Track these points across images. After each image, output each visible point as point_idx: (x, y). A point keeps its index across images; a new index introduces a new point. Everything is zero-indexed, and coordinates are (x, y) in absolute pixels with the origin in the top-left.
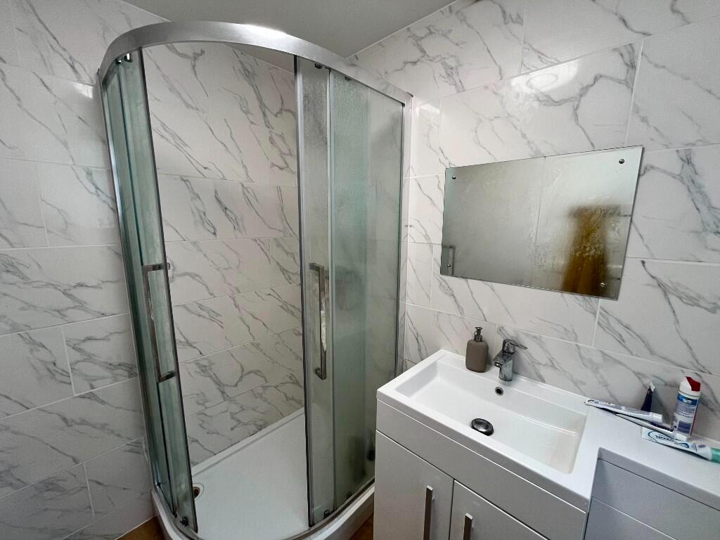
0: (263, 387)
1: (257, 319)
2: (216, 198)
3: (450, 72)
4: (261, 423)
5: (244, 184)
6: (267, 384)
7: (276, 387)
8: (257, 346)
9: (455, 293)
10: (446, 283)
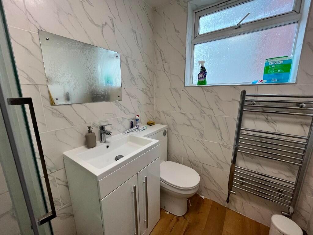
9: (65, 114)
10: (57, 110)
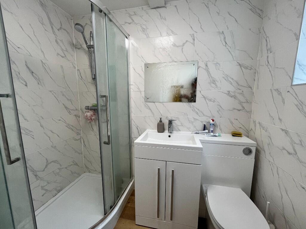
0: (59, 169)
1: (54, 133)
2: (26, 66)
3: (144, 30)
4: (59, 188)
5: (43, 61)
6: (61, 167)
7: (66, 168)
8: (55, 147)
9: (151, 108)
10: (147, 105)
